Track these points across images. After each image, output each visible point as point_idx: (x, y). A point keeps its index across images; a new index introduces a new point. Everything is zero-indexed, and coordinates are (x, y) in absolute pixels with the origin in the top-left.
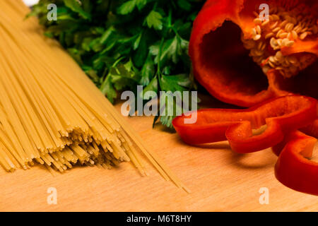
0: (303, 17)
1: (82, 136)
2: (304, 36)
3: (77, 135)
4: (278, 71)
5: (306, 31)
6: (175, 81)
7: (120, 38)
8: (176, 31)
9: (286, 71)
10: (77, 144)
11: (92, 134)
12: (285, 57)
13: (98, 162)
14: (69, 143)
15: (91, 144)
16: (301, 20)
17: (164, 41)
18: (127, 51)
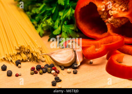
0: (124, 2)
1: (25, 49)
2: (123, 10)
3: (23, 49)
4: (112, 24)
5: (125, 8)
6: (68, 27)
7: (47, 8)
8: (70, 6)
9: (116, 25)
10: (22, 52)
11: (29, 48)
12: (115, 18)
13: (31, 60)
14: (19, 52)
15: (29, 53)
16: (123, 3)
17: (65, 10)
18: (50, 14)
